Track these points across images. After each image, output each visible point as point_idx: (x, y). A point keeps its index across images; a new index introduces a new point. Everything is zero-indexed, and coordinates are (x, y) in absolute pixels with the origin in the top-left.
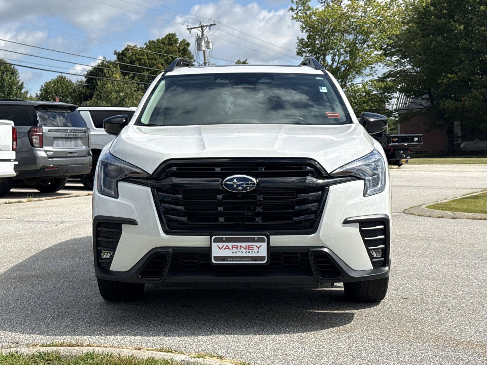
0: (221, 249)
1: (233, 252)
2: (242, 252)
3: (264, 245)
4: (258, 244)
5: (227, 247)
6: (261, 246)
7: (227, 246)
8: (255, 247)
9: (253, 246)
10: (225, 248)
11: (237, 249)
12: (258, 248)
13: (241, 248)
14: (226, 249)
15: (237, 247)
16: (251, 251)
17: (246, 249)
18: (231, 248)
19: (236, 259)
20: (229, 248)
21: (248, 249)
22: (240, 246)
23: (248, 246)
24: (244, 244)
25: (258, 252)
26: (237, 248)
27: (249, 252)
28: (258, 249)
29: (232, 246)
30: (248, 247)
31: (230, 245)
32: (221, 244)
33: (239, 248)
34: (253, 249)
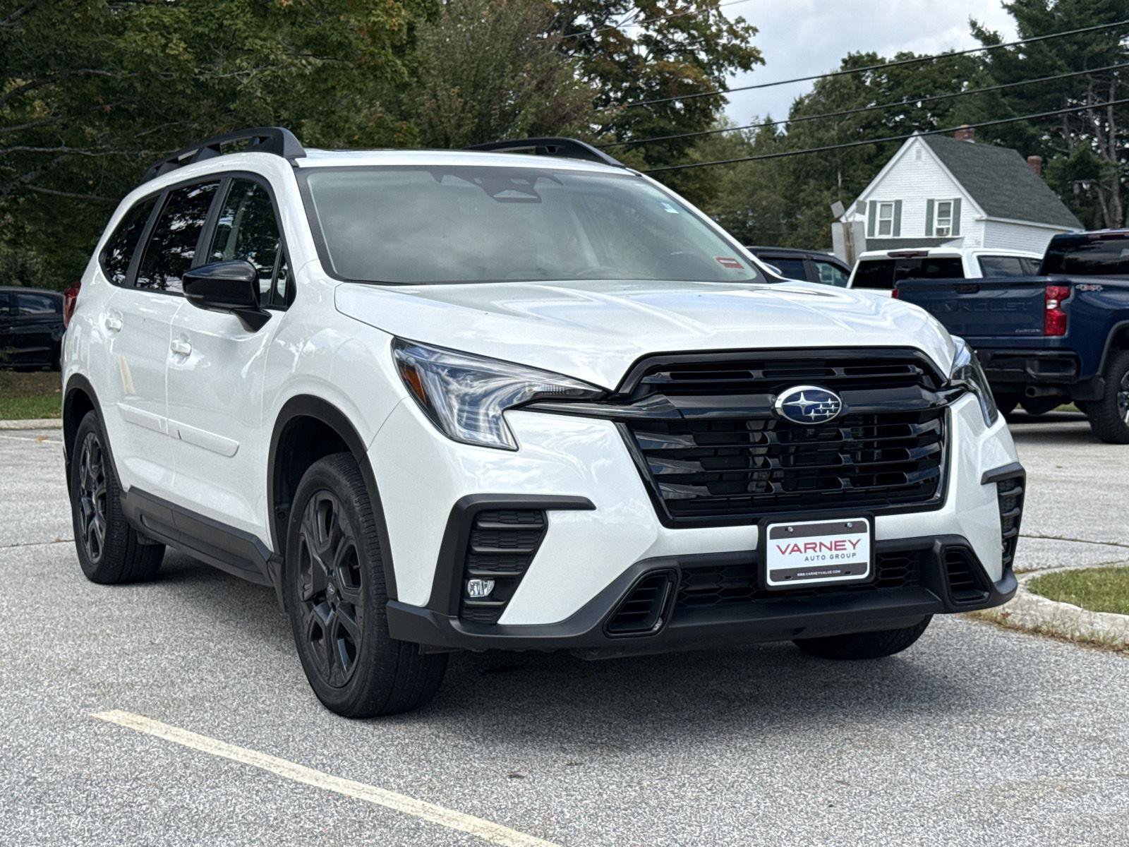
0: (783, 553)
1: (807, 559)
2: (824, 558)
3: (865, 537)
4: (854, 537)
5: (796, 548)
6: (859, 540)
7: (796, 545)
8: (848, 545)
9: (845, 541)
10: (793, 550)
11: (815, 551)
12: (854, 545)
13: (823, 547)
14: (793, 553)
15: (814, 546)
16: (840, 553)
17: (831, 549)
18: (802, 548)
19: (812, 574)
20: (799, 550)
21: (836, 549)
22: (821, 544)
23: (836, 542)
24: (827, 539)
25: (854, 554)
26: (814, 549)
27: (837, 556)
28: (854, 548)
29: (806, 544)
30: (836, 546)
31: (801, 541)
32: (783, 542)
33: (817, 549)
34: (845, 549)
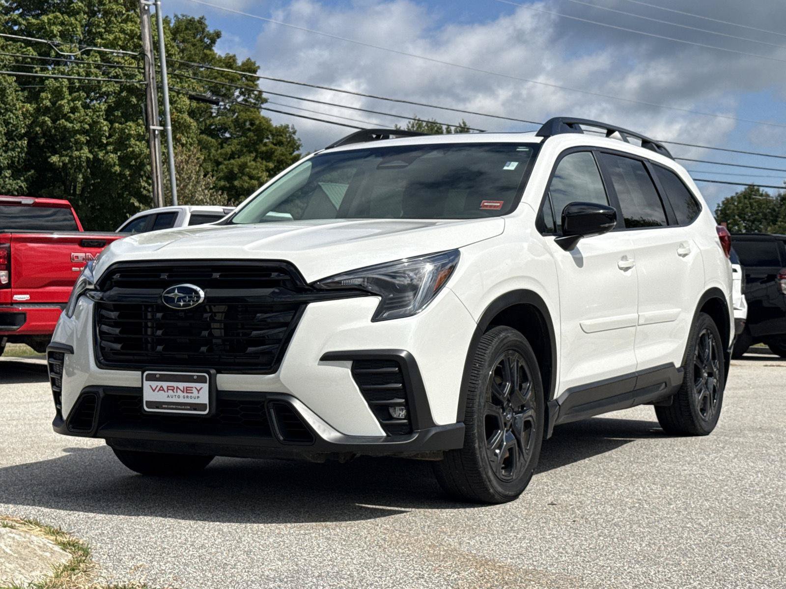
0: (154, 391)
1: (168, 396)
2: (179, 397)
3: (206, 386)
4: (198, 385)
5: (161, 389)
6: (201, 388)
7: (161, 387)
8: (194, 390)
9: (192, 388)
10: (159, 390)
11: (174, 392)
12: (199, 391)
13: (178, 390)
14: (160, 392)
15: (172, 388)
16: (189, 395)
17: (183, 392)
18: (165, 389)
19: (172, 406)
20: (163, 390)
21: (187, 392)
22: (177, 388)
23: (187, 388)
24: (181, 385)
25: (198, 397)
26: (173, 390)
27: (187, 397)
28: (198, 393)
29: (168, 387)
30: (187, 390)
31: (165, 384)
32: (154, 384)
33: (175, 391)
34: (192, 393)
